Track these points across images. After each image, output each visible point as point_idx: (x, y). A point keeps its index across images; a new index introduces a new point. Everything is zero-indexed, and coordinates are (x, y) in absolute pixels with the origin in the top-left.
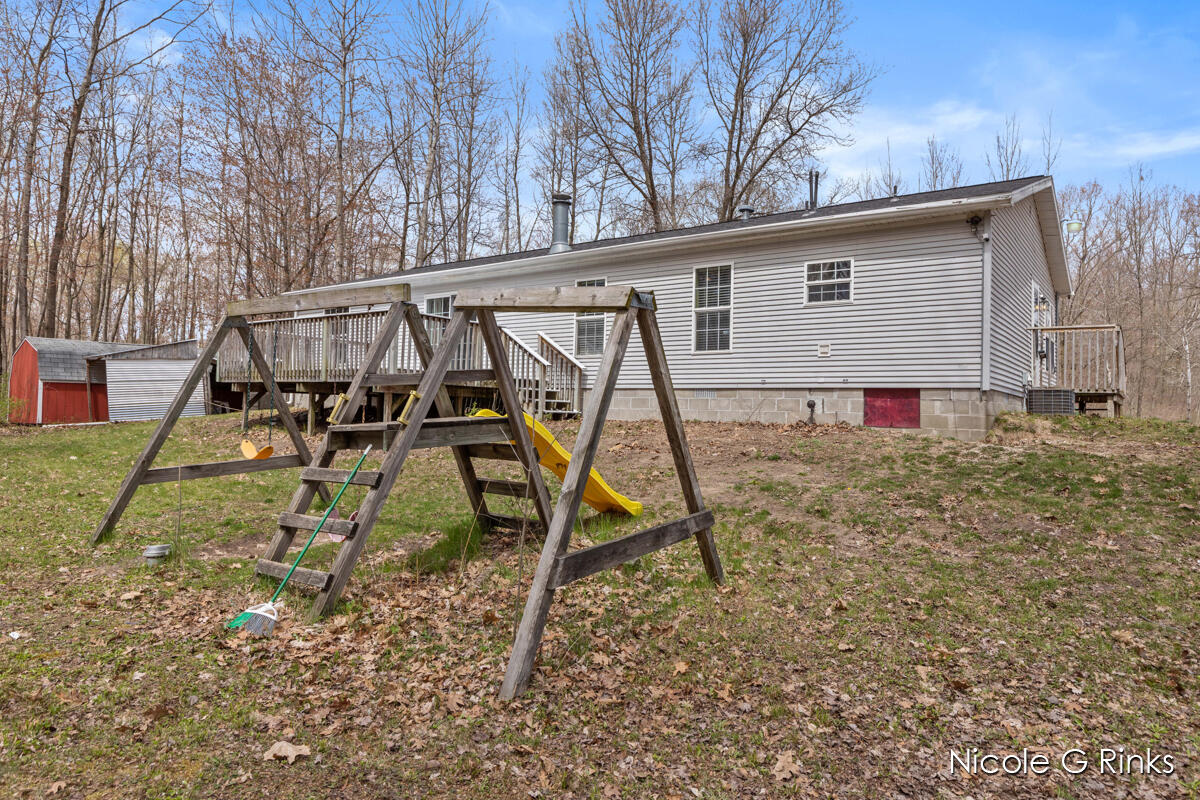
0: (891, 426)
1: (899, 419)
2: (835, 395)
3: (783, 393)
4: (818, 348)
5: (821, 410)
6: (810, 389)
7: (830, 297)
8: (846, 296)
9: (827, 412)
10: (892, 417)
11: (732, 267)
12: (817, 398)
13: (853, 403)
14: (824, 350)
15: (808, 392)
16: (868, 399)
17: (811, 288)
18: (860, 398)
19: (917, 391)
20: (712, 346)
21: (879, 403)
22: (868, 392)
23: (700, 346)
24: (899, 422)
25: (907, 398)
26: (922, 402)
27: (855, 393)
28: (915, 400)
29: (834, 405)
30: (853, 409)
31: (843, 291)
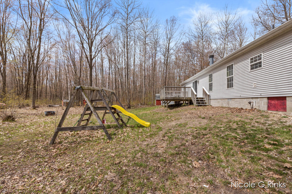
0: (277, 111)
1: (280, 108)
2: (259, 99)
3: (245, 99)
4: (253, 84)
5: (255, 105)
6: (252, 98)
7: (256, 67)
8: (260, 66)
9: (256, 105)
10: (277, 107)
11: (234, 64)
12: (253, 101)
13: (264, 102)
14: (255, 85)
15: (251, 99)
16: (269, 101)
17: (251, 66)
18: (266, 100)
19: (285, 97)
20: (230, 87)
21: (273, 102)
22: (269, 98)
23: (228, 87)
24: (280, 109)
25: (283, 100)
26: (287, 102)
27: (264, 99)
28: (285, 101)
29: (258, 103)
30: (264, 104)
31: (260, 64)
